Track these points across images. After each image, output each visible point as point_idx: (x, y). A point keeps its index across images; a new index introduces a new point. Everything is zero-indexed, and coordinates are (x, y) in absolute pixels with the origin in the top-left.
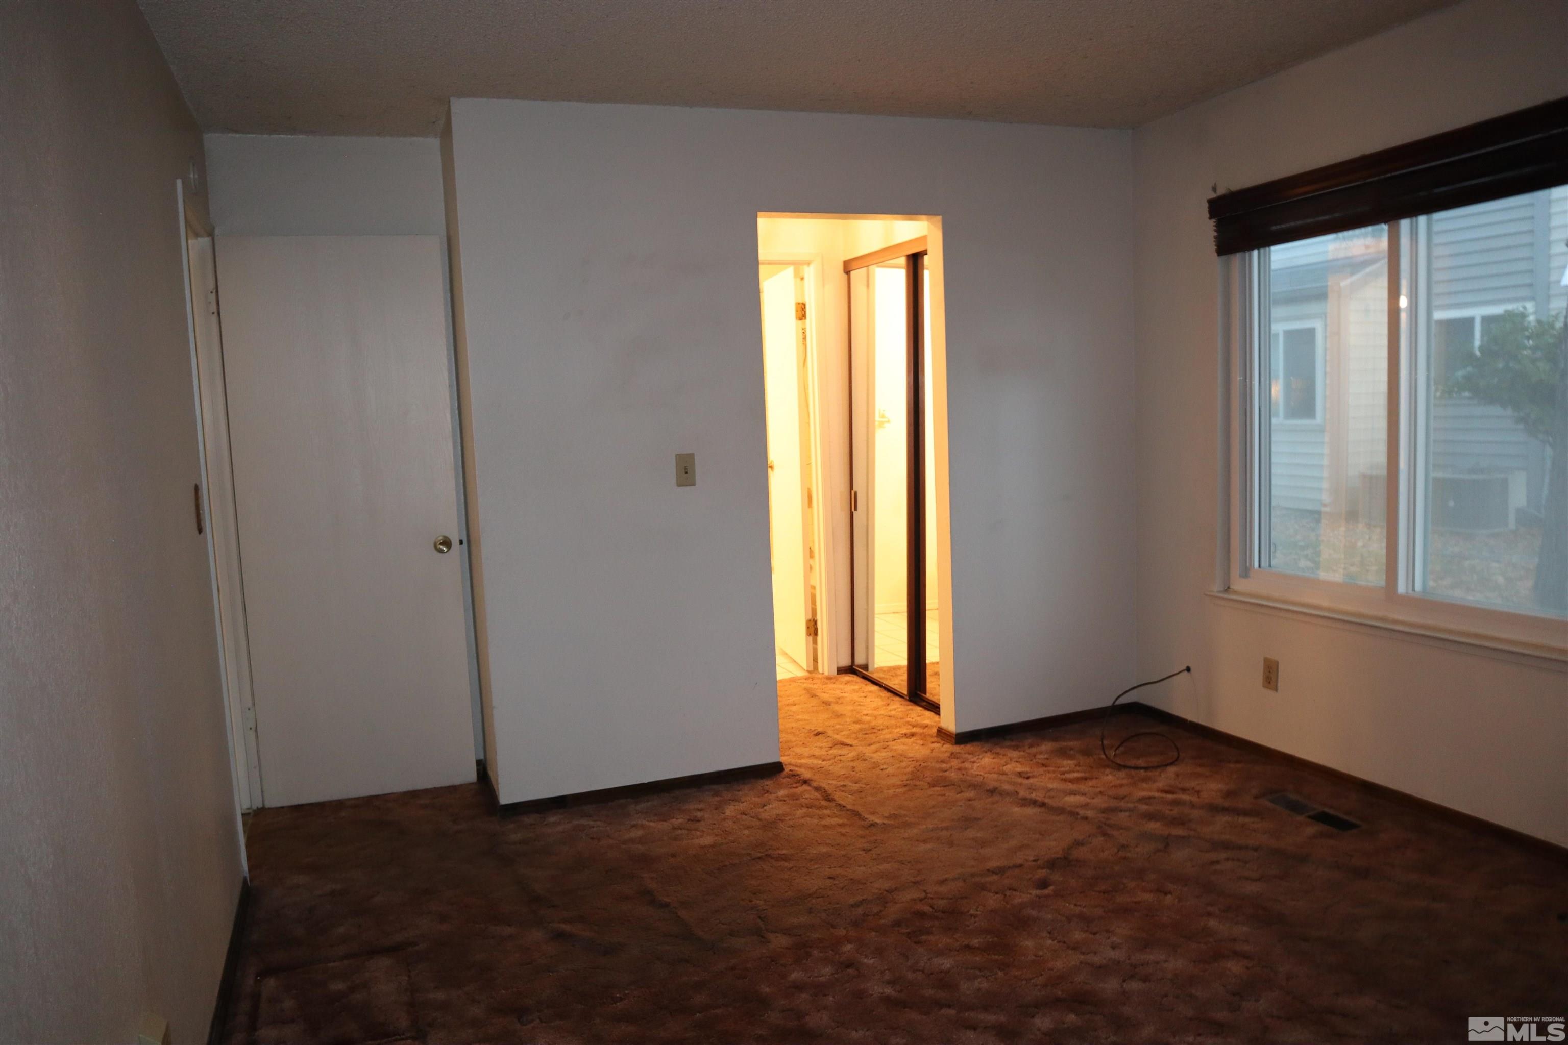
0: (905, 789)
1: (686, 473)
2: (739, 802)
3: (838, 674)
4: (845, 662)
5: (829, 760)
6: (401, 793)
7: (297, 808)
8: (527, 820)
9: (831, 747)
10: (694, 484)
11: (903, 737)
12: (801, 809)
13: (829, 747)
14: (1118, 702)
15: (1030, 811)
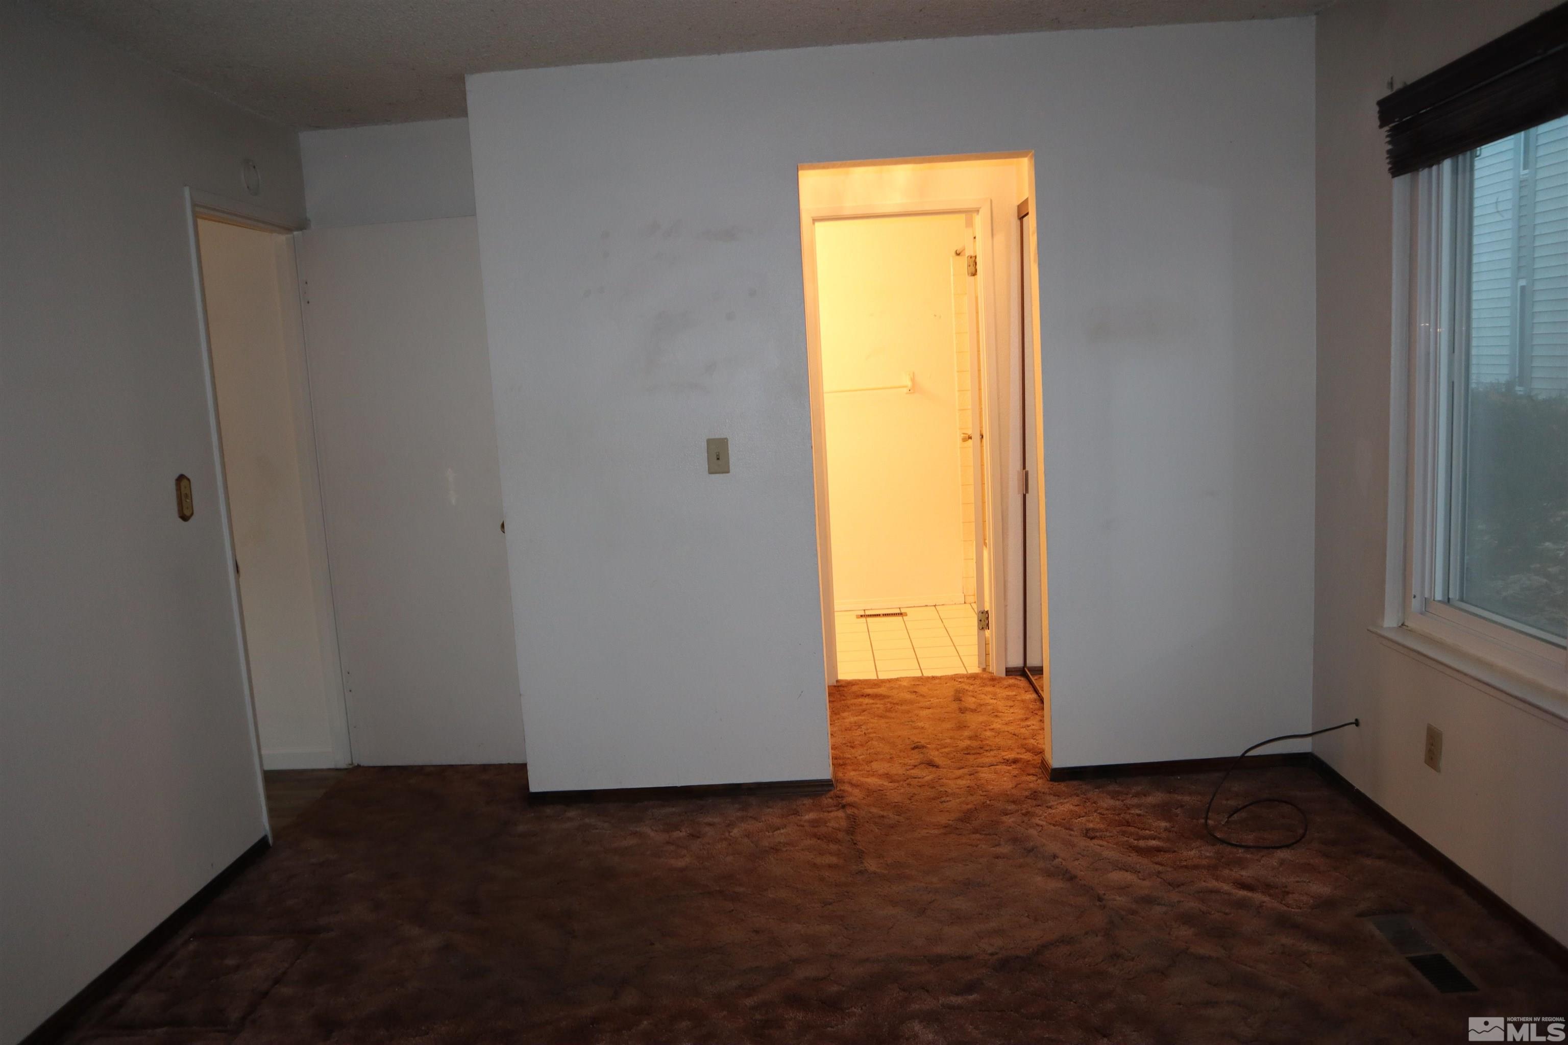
0: (942, 831)
1: (718, 459)
2: (757, 821)
3: (1006, 675)
4: (1016, 661)
5: (898, 782)
6: (476, 765)
7: (385, 770)
8: (549, 811)
9: (915, 766)
10: (728, 472)
11: (1003, 763)
12: (811, 840)
13: (913, 766)
14: (1249, 754)
15: (1054, 884)
